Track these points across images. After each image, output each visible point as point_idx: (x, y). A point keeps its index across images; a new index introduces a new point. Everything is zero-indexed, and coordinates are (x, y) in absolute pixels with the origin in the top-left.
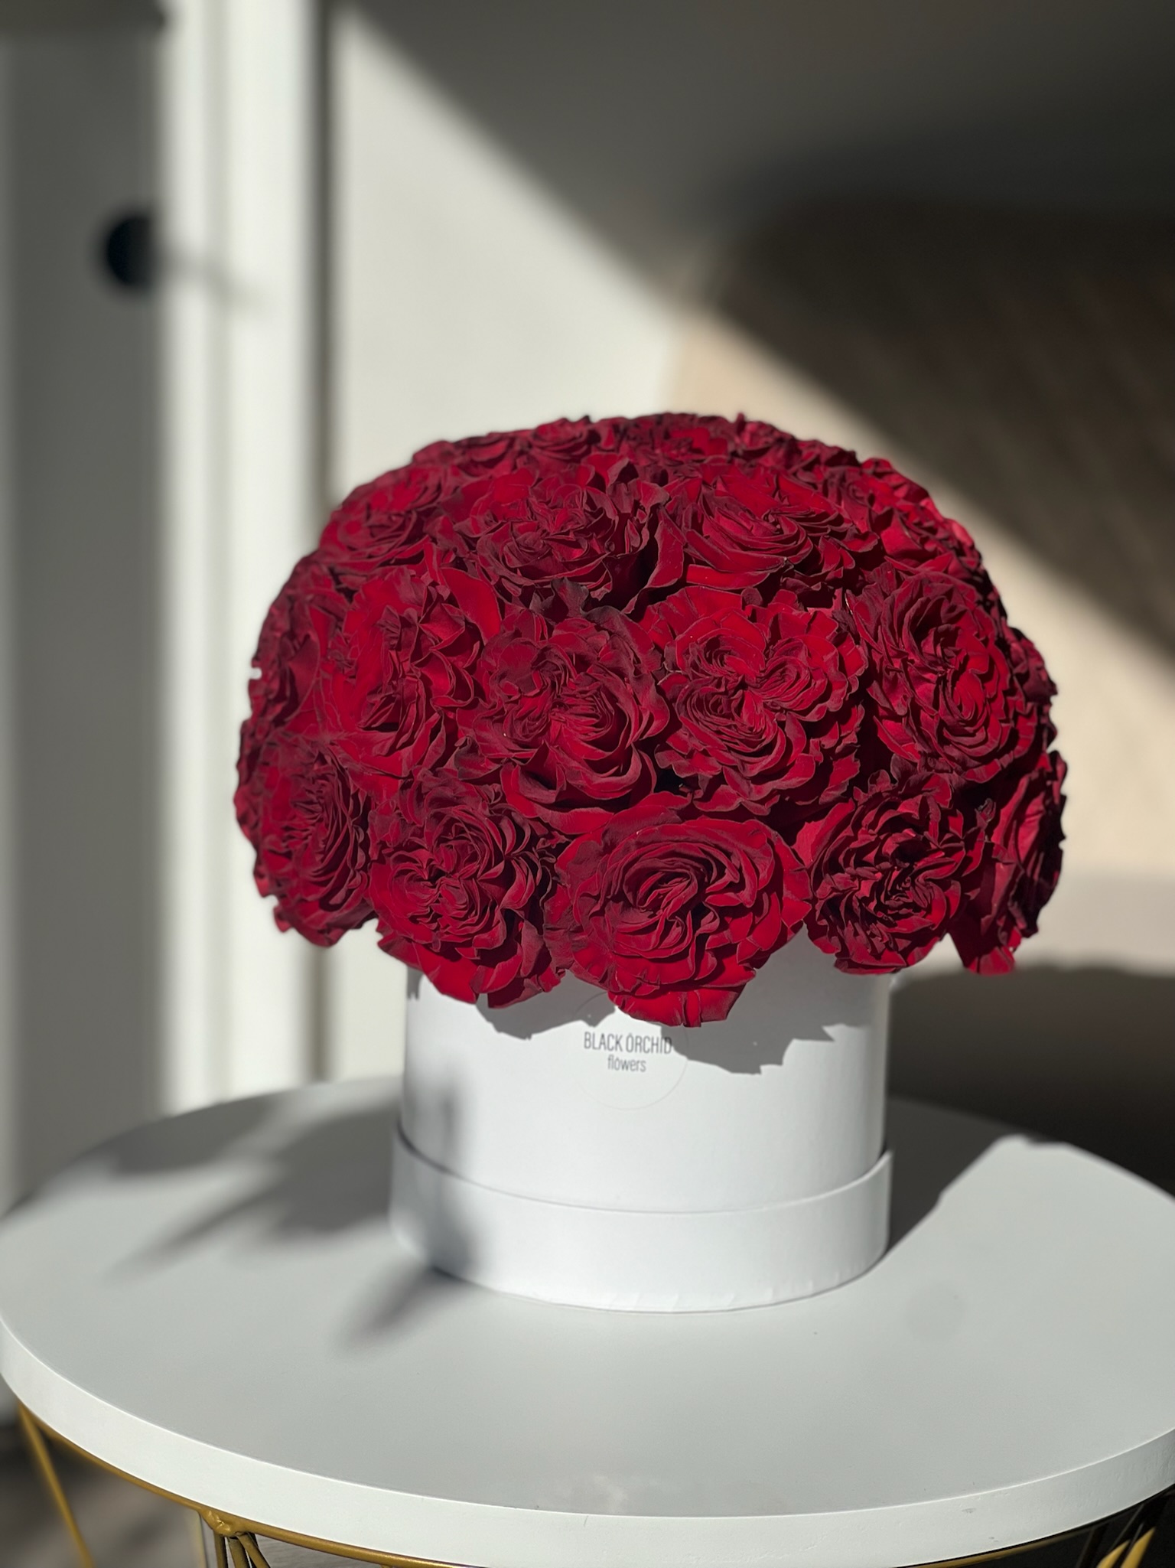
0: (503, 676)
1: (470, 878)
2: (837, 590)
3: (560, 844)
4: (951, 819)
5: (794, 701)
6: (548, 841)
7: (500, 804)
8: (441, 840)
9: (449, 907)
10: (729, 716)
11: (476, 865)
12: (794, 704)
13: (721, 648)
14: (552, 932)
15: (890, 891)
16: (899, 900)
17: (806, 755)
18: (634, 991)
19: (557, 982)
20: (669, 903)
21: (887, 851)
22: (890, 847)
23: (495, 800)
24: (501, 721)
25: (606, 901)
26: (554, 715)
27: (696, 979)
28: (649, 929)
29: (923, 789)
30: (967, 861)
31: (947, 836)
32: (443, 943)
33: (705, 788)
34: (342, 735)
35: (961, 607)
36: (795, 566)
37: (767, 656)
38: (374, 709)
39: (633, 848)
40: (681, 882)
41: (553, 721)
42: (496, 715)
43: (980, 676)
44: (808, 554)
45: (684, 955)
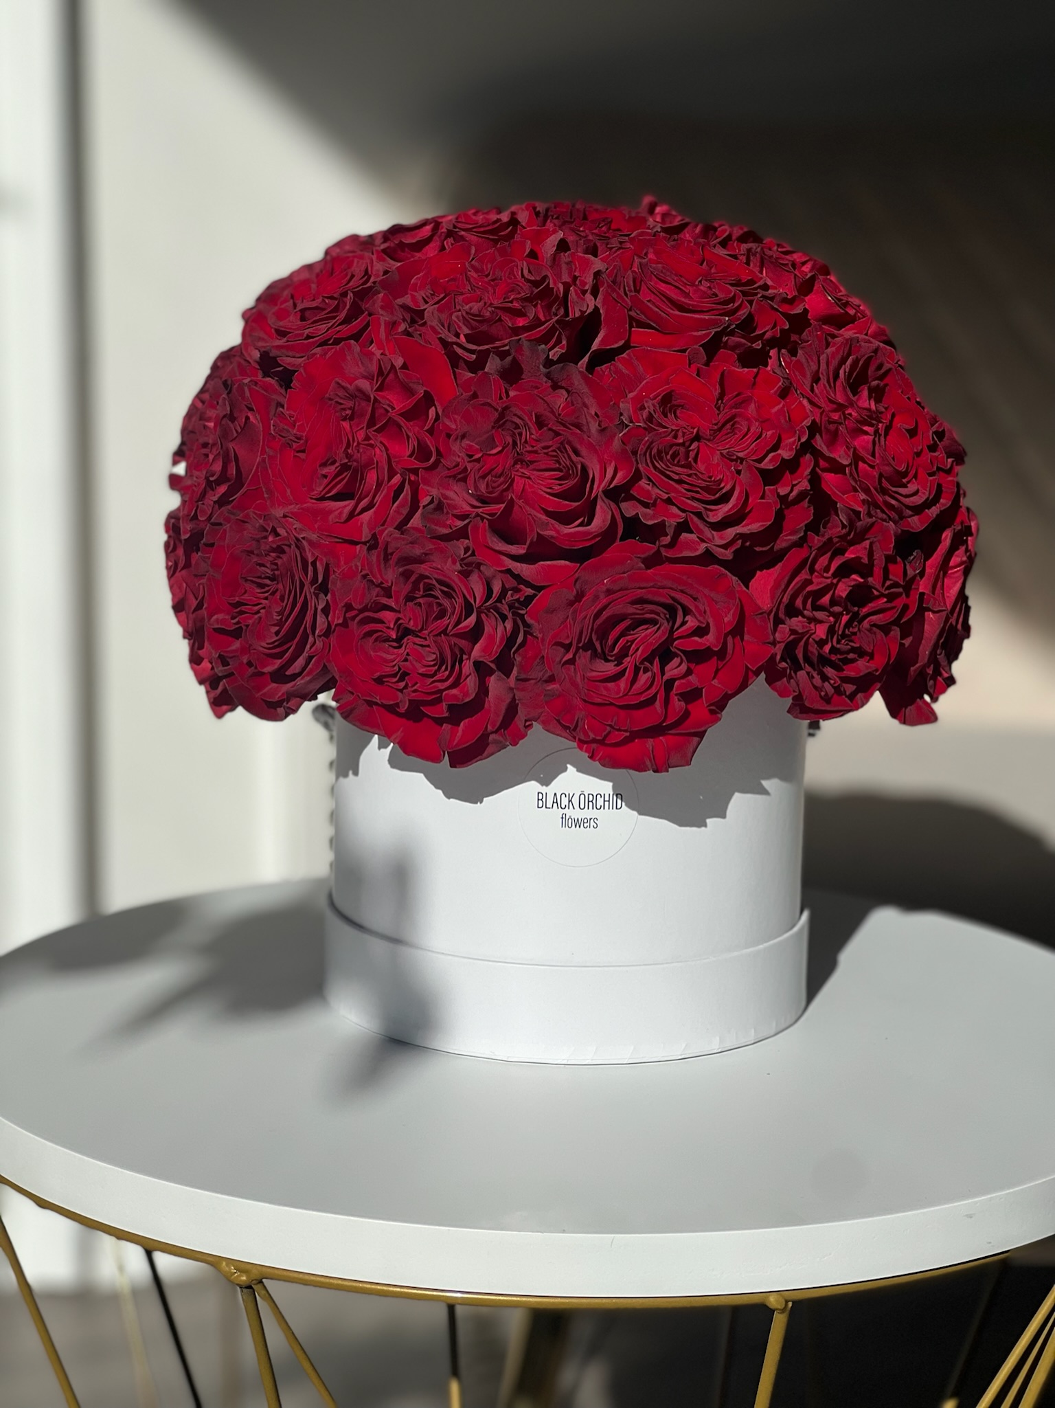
0: (463, 437)
1: (439, 635)
2: (771, 351)
3: (528, 596)
4: (891, 567)
5: (748, 450)
6: (515, 594)
7: (470, 558)
8: (410, 598)
9: (418, 665)
10: (689, 466)
11: (446, 621)
12: (749, 453)
13: (674, 403)
14: (524, 683)
15: (841, 635)
16: (847, 644)
17: (763, 501)
18: (604, 739)
19: (523, 736)
20: (637, 649)
21: (841, 594)
22: (843, 590)
23: (465, 554)
24: (464, 480)
25: (578, 649)
26: (517, 471)
27: (664, 724)
28: (616, 677)
29: (866, 537)
30: (906, 608)
31: (888, 583)
32: (409, 700)
33: (672, 533)
34: (294, 508)
35: (887, 366)
36: (736, 325)
37: (718, 409)
38: (326, 481)
39: (602, 596)
40: (647, 629)
41: (516, 477)
42: (460, 473)
43: (908, 430)
44: (746, 315)
45: (652, 700)
